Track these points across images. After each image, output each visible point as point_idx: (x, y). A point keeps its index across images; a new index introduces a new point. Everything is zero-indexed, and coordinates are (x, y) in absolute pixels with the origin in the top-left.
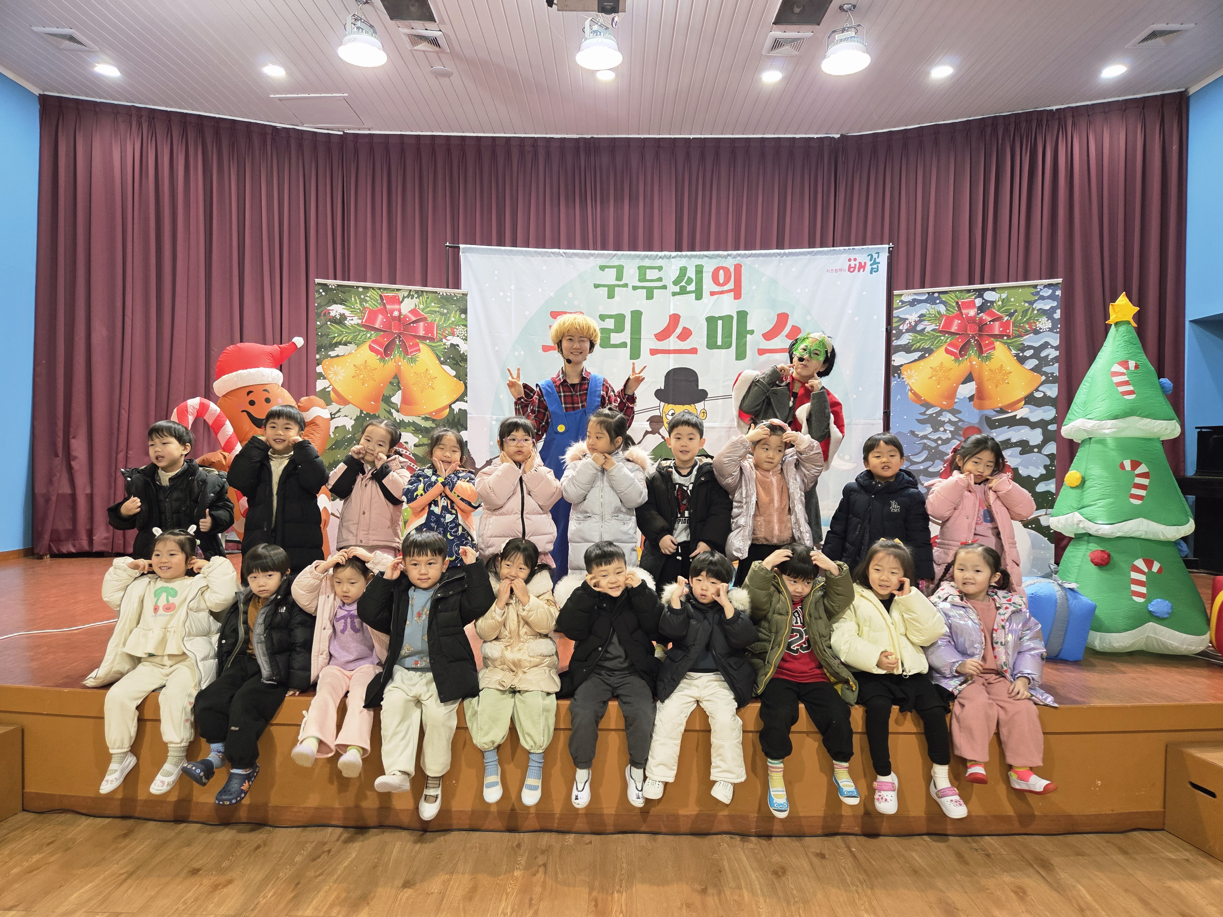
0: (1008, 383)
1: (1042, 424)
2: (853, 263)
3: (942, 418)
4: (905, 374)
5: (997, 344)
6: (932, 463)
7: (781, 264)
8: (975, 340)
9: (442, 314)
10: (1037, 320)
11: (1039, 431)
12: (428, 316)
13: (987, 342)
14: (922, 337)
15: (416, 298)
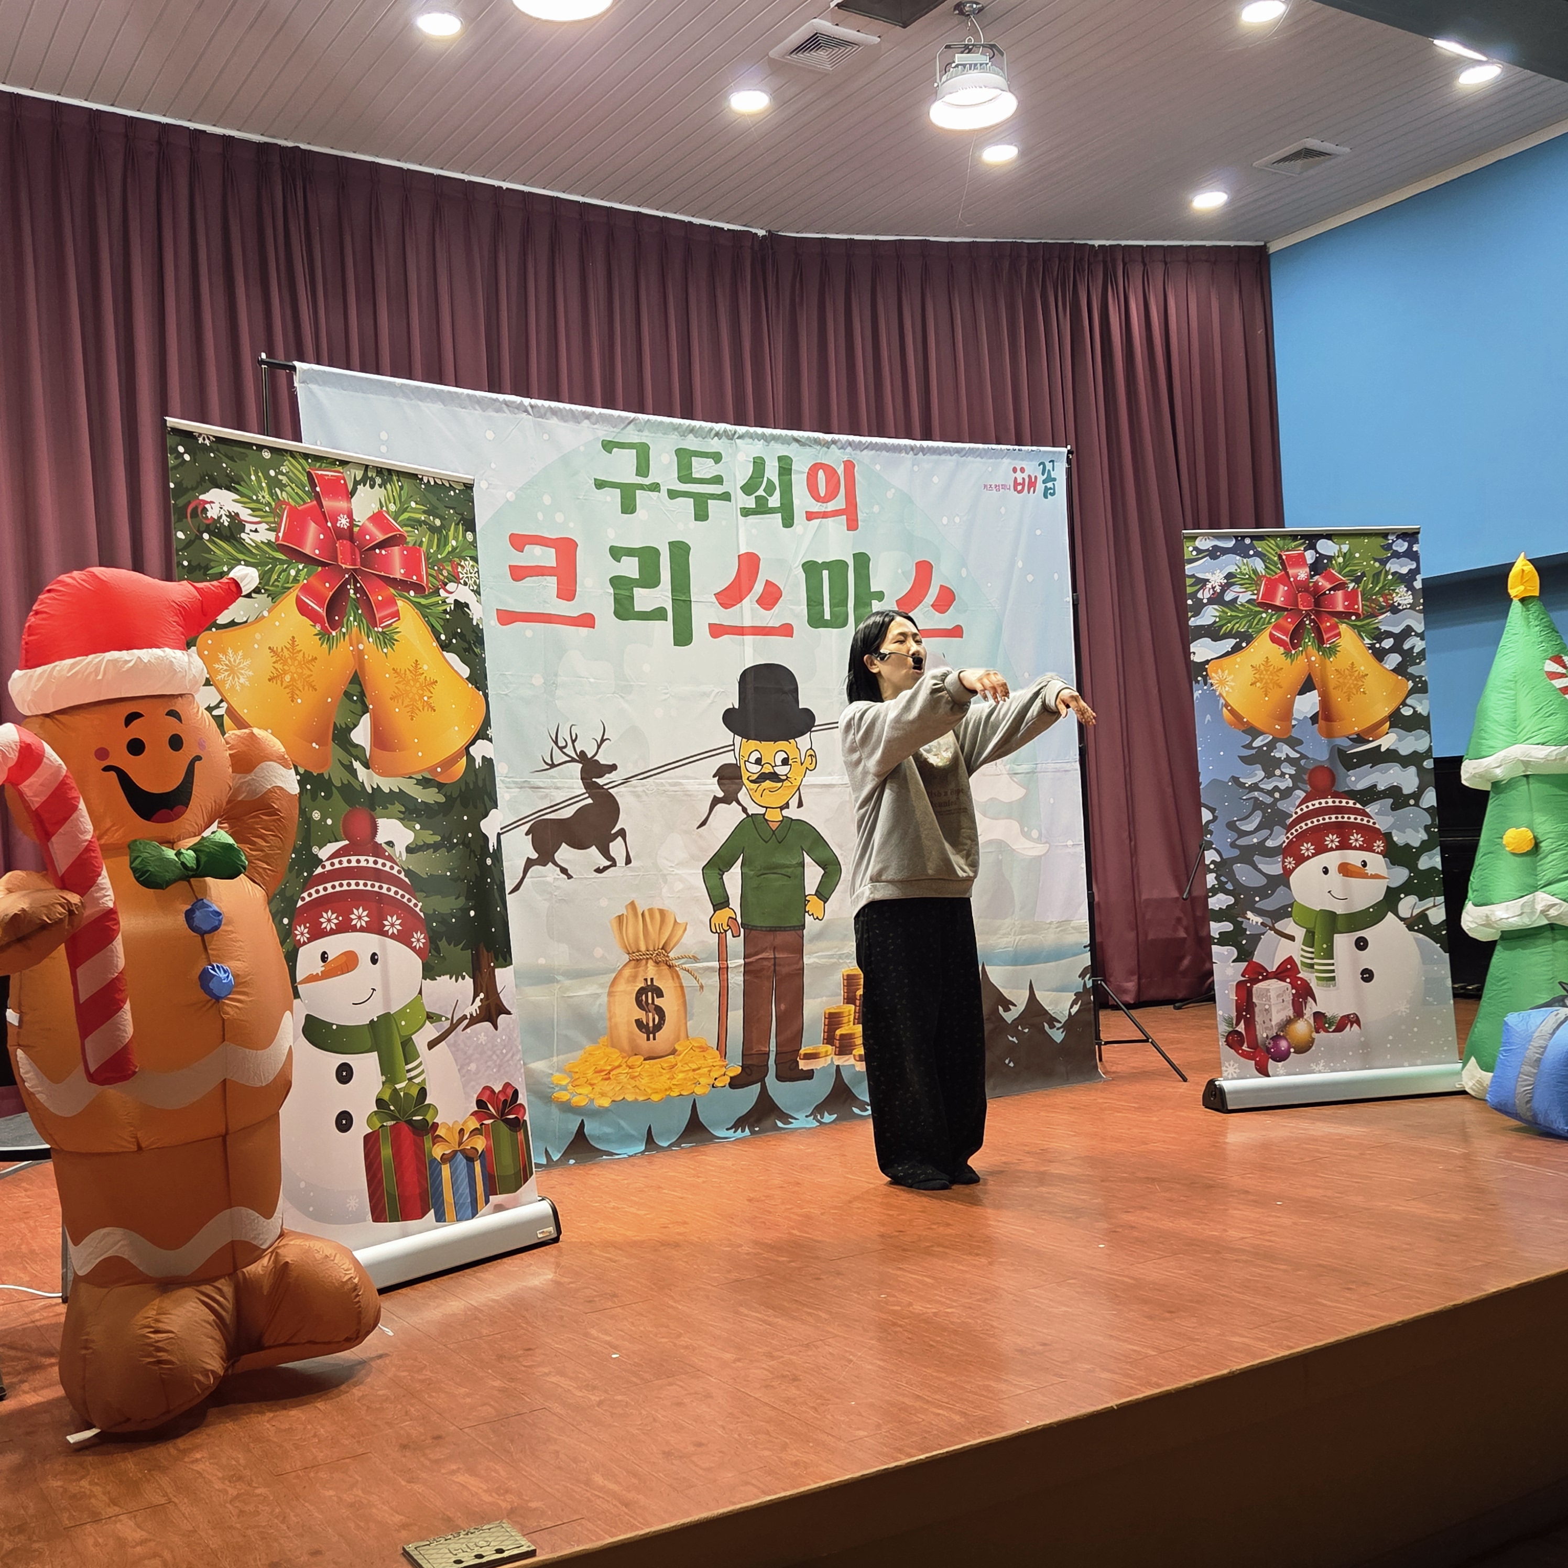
0: (1364, 693)
1: (1414, 759)
2: (1020, 476)
3: (1276, 754)
4: (1214, 678)
5: (1343, 627)
6: (1269, 832)
7: (916, 468)
8: (1311, 621)
9: (433, 529)
10: (1394, 590)
11: (1412, 770)
12: (407, 532)
13: (1328, 624)
14: (1234, 614)
15: (380, 486)
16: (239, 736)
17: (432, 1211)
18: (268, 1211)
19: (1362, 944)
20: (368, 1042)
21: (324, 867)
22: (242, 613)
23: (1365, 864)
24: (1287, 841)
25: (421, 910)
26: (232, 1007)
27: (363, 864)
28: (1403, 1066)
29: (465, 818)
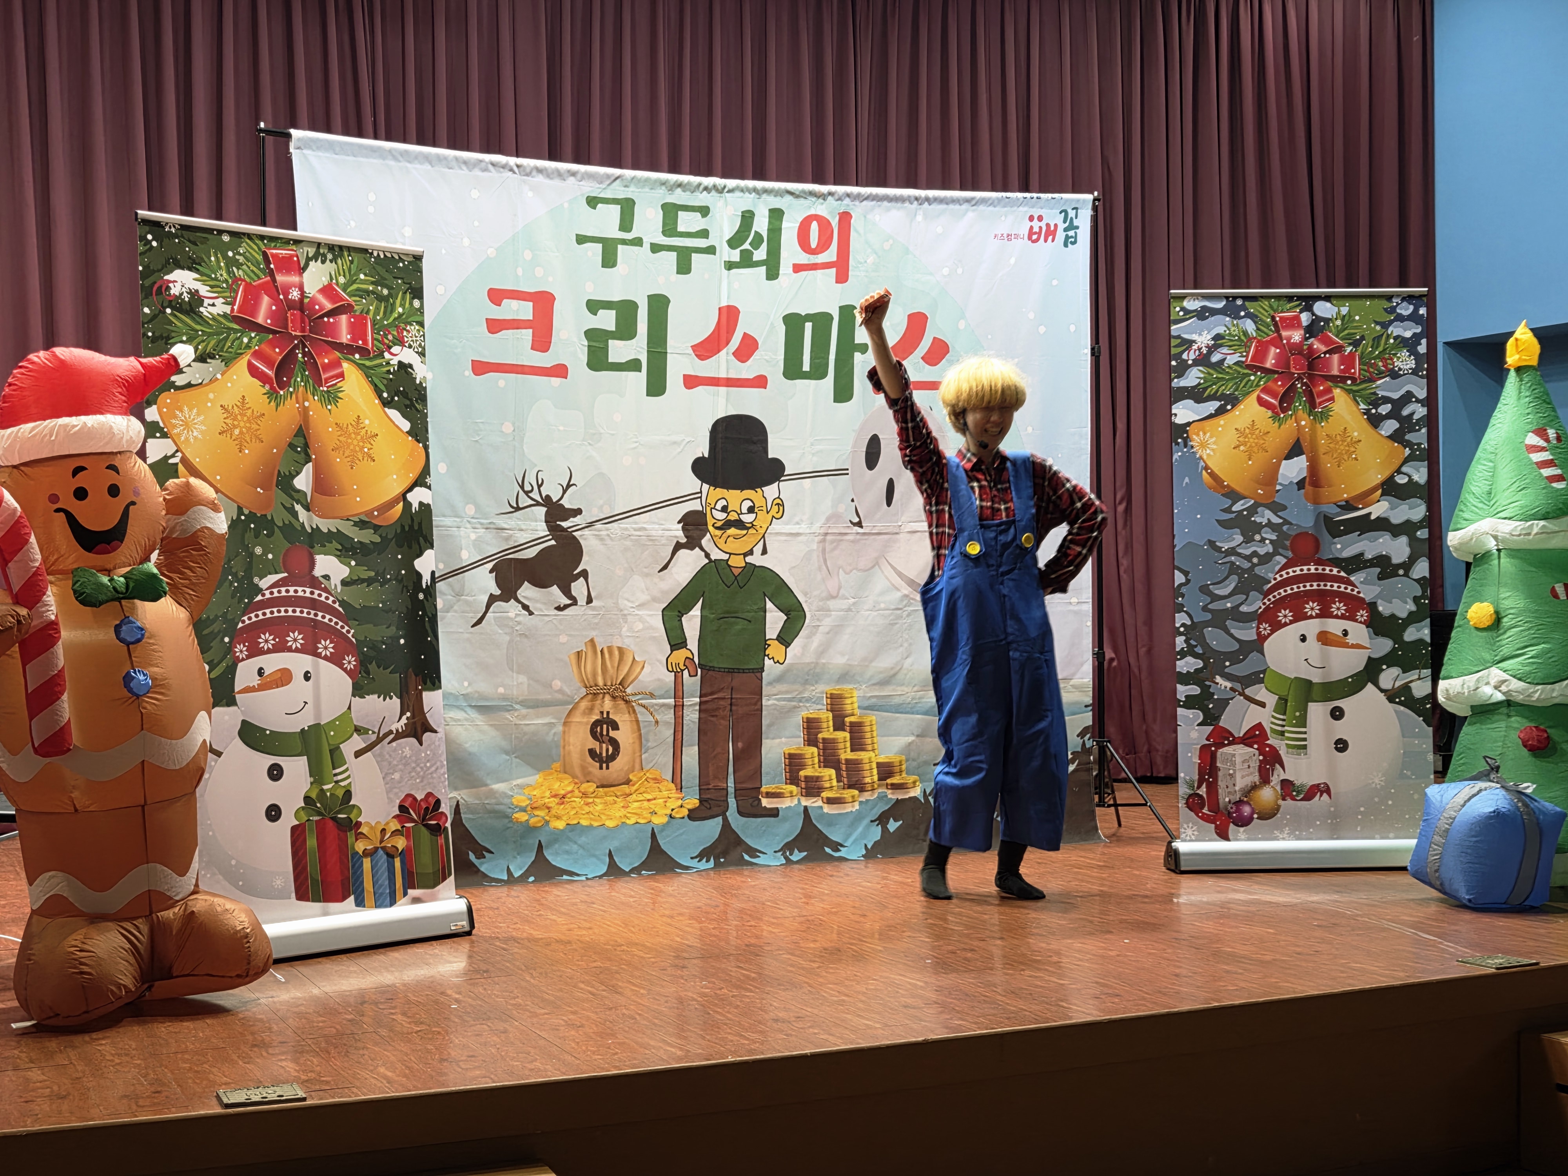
0: (1356, 459)
1: (1406, 528)
2: (1036, 225)
3: (1257, 519)
4: (1196, 440)
5: (1337, 392)
6: (1245, 597)
7: (921, 220)
8: (1303, 384)
9: (380, 298)
10: (1395, 355)
11: (1404, 540)
12: (355, 301)
13: (1322, 388)
14: (1220, 376)
15: (331, 261)
16: (177, 484)
17: (352, 898)
18: (183, 870)
19: (1337, 714)
20: (299, 748)
21: (263, 595)
22: (197, 376)
23: (1345, 633)
24: (1263, 607)
25: (353, 636)
26: (149, 703)
27: (300, 594)
28: (1374, 838)
29: (400, 557)
